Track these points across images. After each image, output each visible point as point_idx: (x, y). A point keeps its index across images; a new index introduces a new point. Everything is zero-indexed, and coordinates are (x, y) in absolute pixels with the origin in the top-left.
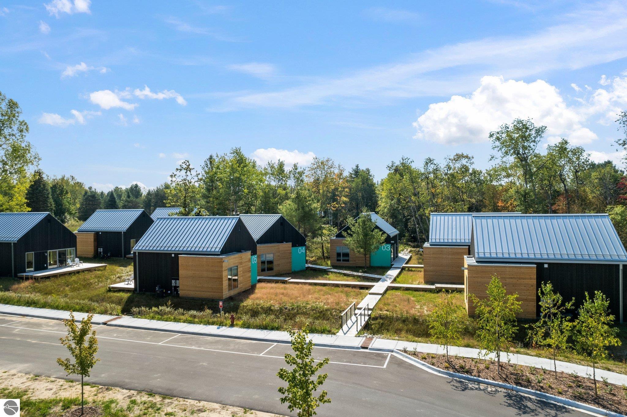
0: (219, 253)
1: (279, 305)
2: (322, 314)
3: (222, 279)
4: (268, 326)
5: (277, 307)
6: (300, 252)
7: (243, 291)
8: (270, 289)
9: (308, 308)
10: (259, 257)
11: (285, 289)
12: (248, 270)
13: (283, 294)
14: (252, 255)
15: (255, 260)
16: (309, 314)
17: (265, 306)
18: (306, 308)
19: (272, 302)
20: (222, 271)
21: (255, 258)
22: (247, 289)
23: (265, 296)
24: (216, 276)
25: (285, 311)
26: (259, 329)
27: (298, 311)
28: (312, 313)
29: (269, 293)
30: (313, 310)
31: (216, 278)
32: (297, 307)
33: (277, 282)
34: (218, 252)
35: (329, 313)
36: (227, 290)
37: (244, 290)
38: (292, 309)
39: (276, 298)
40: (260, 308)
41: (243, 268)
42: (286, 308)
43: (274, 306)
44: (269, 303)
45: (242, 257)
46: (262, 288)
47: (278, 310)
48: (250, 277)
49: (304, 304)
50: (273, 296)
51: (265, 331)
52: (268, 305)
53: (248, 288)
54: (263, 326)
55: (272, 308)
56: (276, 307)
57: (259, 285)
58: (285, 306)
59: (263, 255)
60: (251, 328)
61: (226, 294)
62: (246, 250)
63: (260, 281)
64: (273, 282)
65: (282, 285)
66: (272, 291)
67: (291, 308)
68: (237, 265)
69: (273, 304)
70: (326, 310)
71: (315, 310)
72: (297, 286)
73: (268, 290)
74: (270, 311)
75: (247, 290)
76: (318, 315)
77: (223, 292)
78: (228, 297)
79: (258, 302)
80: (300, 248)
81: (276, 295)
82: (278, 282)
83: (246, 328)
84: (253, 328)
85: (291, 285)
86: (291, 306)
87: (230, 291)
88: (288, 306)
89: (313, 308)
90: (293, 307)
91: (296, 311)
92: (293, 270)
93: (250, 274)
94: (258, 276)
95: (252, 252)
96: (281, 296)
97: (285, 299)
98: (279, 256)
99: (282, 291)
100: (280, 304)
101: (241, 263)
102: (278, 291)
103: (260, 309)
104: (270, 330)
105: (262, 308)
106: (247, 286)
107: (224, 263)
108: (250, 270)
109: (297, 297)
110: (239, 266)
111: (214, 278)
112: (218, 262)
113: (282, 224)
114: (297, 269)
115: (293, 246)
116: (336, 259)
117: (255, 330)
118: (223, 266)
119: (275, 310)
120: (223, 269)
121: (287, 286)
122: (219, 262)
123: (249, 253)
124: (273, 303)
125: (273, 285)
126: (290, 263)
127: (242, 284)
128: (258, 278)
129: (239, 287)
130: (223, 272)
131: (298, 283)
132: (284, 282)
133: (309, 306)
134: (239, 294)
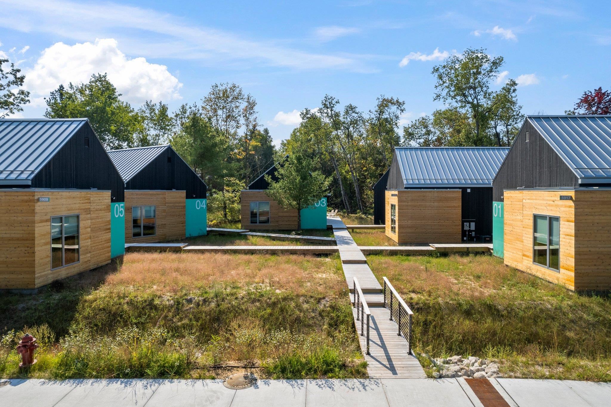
0: (30, 183)
1: (172, 294)
2: (277, 310)
3: (34, 240)
4: (148, 366)
5: (168, 298)
6: (198, 207)
7: (92, 267)
8: (150, 263)
9: (239, 296)
10: (128, 210)
11: (180, 261)
12: (105, 227)
13: (177, 270)
14: (112, 201)
15: (121, 212)
16: (247, 310)
17: (140, 299)
18: (236, 298)
19: (155, 287)
20: (33, 222)
21: (120, 207)
22: (100, 265)
23: (139, 277)
24: (18, 236)
25: (187, 307)
26: (118, 377)
27: (219, 305)
28: (252, 308)
29: (148, 270)
30: (254, 301)
31: (18, 239)
32: (216, 296)
33: (163, 250)
34: (26, 179)
35: (293, 304)
36: (49, 266)
37: (96, 266)
38: (205, 301)
39: (163, 279)
40: (127, 303)
41: (93, 221)
42: (190, 301)
43: (160, 297)
44: (148, 291)
45: (89, 199)
46: (133, 261)
47: (172, 306)
48: (108, 241)
49: (229, 290)
50: (158, 276)
51: (139, 384)
52: (146, 295)
53: (104, 263)
54: (130, 366)
55: (157, 302)
56: (166, 298)
57: (128, 257)
58: (186, 295)
59: (136, 207)
60: (91, 376)
61: (46, 275)
62: (101, 187)
63: (129, 250)
64: (156, 251)
65: (174, 256)
66: (154, 265)
67: (201, 298)
68: (76, 212)
69: (158, 293)
70: (285, 299)
71: (259, 300)
72: (202, 256)
73: (146, 265)
74: (151, 309)
75: (102, 267)
76: (269, 311)
77: (34, 272)
78: (50, 281)
79: (122, 289)
80: (198, 201)
81: (164, 273)
82: (165, 251)
83: (70, 378)
84: (96, 377)
85: (190, 255)
86: (202, 295)
87: (57, 269)
88: (195, 295)
89: (253, 296)
90: (206, 296)
91: (213, 305)
92: (187, 235)
93: (108, 236)
94: (126, 242)
95: (112, 195)
96: (174, 274)
97: (184, 280)
98: (164, 211)
99: (175, 265)
100: (175, 291)
101: (88, 211)
102: (167, 265)
103: (125, 307)
104: (154, 378)
105: (130, 303)
106: (103, 258)
107: (39, 204)
108: (110, 226)
109: (209, 275)
110: (81, 217)
111: (10, 239)
112: (23, 201)
113: (169, 160)
114: (195, 234)
115: (188, 196)
116: (250, 219)
117: (104, 382)
118: (36, 211)
119: (165, 307)
120: (37, 218)
121: (184, 256)
122: (26, 202)
123: (107, 194)
124: (158, 290)
125: (156, 256)
126: (184, 223)
127: (89, 255)
128: (127, 245)
129: (81, 260)
130: (36, 225)
131: (202, 252)
132: (177, 250)
133: (242, 293)
134: (81, 275)
